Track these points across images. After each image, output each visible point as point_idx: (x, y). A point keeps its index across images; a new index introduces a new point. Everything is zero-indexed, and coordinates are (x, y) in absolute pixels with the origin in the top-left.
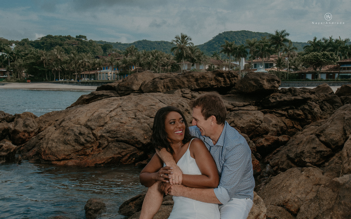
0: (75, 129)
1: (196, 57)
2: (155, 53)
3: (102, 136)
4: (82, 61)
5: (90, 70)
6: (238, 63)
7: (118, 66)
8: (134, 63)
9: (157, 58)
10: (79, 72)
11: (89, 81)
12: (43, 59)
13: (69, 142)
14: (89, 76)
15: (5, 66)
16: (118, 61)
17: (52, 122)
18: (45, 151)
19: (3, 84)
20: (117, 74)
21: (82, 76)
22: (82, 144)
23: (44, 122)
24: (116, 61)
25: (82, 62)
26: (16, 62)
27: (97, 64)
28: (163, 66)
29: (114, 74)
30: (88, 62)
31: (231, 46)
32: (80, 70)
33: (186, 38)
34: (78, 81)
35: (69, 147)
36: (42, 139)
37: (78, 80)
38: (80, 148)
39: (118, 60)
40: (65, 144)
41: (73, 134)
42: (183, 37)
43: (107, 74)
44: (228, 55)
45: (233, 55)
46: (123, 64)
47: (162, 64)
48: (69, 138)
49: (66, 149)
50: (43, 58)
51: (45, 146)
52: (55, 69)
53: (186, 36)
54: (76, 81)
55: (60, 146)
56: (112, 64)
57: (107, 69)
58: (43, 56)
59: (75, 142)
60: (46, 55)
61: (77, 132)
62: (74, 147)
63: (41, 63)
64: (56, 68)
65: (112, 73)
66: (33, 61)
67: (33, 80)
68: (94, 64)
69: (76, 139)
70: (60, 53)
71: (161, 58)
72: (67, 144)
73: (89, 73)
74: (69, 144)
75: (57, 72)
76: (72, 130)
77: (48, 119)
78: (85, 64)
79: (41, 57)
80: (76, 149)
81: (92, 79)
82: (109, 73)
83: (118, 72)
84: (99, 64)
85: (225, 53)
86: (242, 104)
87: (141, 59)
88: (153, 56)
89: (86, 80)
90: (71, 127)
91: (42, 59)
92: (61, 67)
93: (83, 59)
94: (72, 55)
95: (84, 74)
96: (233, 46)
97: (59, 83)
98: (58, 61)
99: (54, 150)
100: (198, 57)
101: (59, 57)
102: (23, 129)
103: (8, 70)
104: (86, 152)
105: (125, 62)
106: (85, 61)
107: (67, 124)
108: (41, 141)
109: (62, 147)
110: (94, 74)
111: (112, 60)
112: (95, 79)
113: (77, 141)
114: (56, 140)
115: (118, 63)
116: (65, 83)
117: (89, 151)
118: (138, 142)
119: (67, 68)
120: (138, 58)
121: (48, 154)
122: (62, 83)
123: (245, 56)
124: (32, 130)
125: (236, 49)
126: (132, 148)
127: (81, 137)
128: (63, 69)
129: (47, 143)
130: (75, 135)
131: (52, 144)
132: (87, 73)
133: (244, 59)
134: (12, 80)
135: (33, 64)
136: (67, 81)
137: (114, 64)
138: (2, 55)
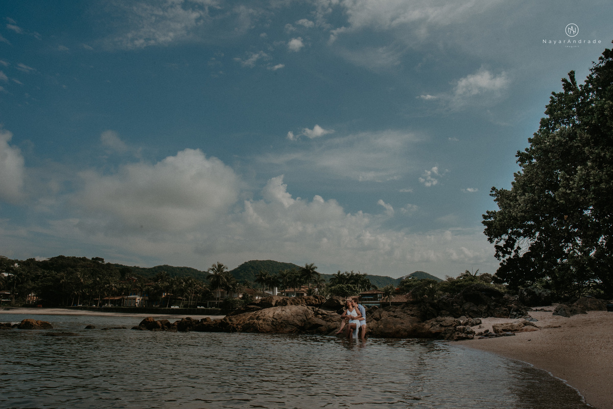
1: (231, 285)
2: (188, 280)
3: (282, 323)
4: (108, 285)
5: (113, 295)
6: (271, 293)
7: (148, 292)
8: (167, 289)
9: (190, 285)
10: (102, 297)
11: (114, 307)
12: (63, 282)
14: (113, 302)
15: (9, 289)
16: (149, 287)
18: (260, 329)
19: (8, 309)
20: (146, 301)
21: (105, 301)
22: (275, 326)
25: (109, 287)
26: (24, 284)
27: (125, 289)
28: (196, 293)
29: (142, 300)
30: (115, 287)
31: (264, 276)
32: (104, 294)
33: (222, 267)
34: (101, 307)
35: (269, 327)
37: (100, 305)
38: (274, 327)
39: (150, 285)
42: (220, 266)
43: (135, 299)
44: (262, 284)
45: (267, 284)
46: (155, 290)
47: (195, 291)
53: (222, 265)
54: (98, 307)
56: (141, 290)
57: (134, 294)
58: (63, 279)
60: (66, 278)
64: (75, 292)
66: (50, 283)
67: (44, 305)
68: (122, 289)
70: (83, 276)
71: (195, 285)
73: (113, 298)
75: (76, 297)
78: (111, 289)
79: (60, 279)
81: (117, 305)
82: (137, 299)
83: (147, 298)
84: (127, 289)
85: (259, 283)
86: (331, 312)
87: (174, 286)
88: (186, 283)
89: (110, 306)
91: (61, 282)
92: (82, 291)
93: (109, 284)
94: (98, 279)
95: (107, 300)
96: (266, 276)
97: (78, 308)
98: (79, 285)
99: (264, 328)
100: (234, 285)
101: (82, 281)
103: (13, 293)
105: (156, 288)
106: (111, 286)
108: (256, 326)
109: (267, 326)
111: (142, 286)
112: (120, 305)
113: (272, 324)
115: (149, 289)
116: (85, 309)
117: (278, 328)
118: (298, 325)
119: (88, 293)
120: (172, 285)
122: (81, 309)
123: (278, 286)
125: (269, 278)
126: (295, 328)
128: (84, 294)
129: (259, 325)
132: (111, 299)
133: (277, 288)
134: (17, 305)
135: (50, 287)
136: (87, 306)
137: (144, 289)
138: (9, 276)
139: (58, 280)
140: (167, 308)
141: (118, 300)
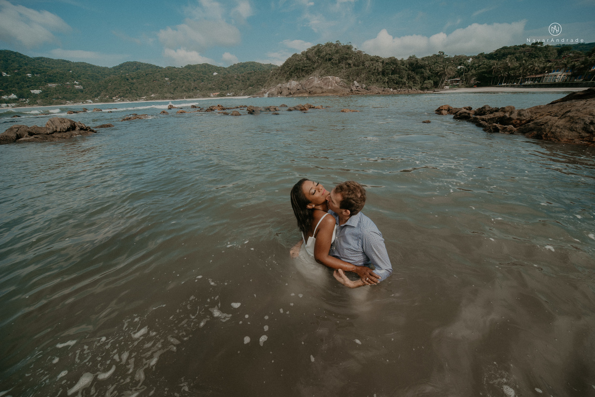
0: (586, 119)
5: (536, 74)
7: (572, 68)
10: (525, 76)
11: (533, 84)
13: (575, 129)
14: (532, 79)
15: (460, 77)
16: (576, 63)
17: (543, 113)
18: (547, 134)
19: (455, 90)
20: (568, 76)
21: (526, 80)
22: (590, 132)
23: (535, 113)
24: (573, 63)
25: (532, 67)
26: (469, 73)
27: (547, 67)
30: (539, 66)
32: (526, 74)
35: (575, 134)
36: (543, 125)
37: (521, 83)
38: (586, 135)
39: (576, 61)
40: (571, 130)
41: (583, 123)
43: (555, 76)
46: (582, 65)
48: (577, 126)
49: (570, 135)
50: (494, 67)
51: (547, 130)
52: (501, 76)
54: (519, 84)
55: (564, 132)
56: (566, 67)
57: (557, 71)
58: (494, 65)
59: (583, 130)
60: (497, 64)
61: (588, 121)
62: (580, 133)
63: (491, 71)
64: (502, 74)
65: (563, 75)
66: (484, 70)
67: (478, 85)
68: (544, 68)
69: (584, 128)
70: (511, 61)
72: (574, 130)
73: (534, 76)
74: (575, 131)
75: (502, 78)
76: (583, 120)
77: (539, 111)
78: (534, 68)
79: (492, 66)
80: (582, 136)
81: (536, 82)
82: (559, 75)
83: (570, 74)
84: (550, 67)
89: (529, 83)
90: (582, 117)
91: (492, 68)
92: (508, 73)
93: (533, 64)
94: (524, 61)
95: (528, 78)
97: (502, 86)
98: (507, 68)
99: (557, 134)
101: (509, 65)
102: (517, 117)
103: (461, 79)
104: (593, 139)
105: (584, 62)
106: (535, 66)
107: (576, 115)
108: (543, 127)
110: (540, 78)
111: (567, 63)
112: (539, 82)
114: (561, 127)
115: (574, 65)
116: (507, 86)
119: (513, 74)
121: (550, 137)
122: (504, 86)
124: (524, 118)
127: (591, 126)
128: (509, 75)
129: (551, 128)
130: (585, 123)
131: (556, 129)
132: (532, 77)
134: (462, 86)
135: (483, 72)
136: (510, 84)
137: (569, 66)
138: (461, 68)
139: (490, 67)
140: (591, 81)
141: (539, 78)
